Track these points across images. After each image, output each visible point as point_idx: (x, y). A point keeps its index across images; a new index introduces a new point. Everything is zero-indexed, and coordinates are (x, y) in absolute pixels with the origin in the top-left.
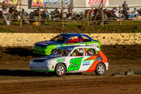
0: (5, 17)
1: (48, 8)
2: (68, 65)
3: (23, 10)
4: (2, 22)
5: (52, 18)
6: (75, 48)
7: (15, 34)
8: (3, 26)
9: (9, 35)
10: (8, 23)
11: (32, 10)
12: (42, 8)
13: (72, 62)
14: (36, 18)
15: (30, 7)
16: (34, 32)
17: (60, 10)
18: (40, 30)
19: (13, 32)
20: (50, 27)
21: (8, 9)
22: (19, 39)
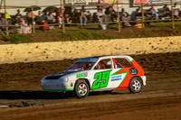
0: (100, 20)
1: (154, 5)
2: (92, 81)
3: (123, 10)
4: (97, 27)
5: (160, 17)
6: (100, 59)
7: (112, 40)
8: (98, 32)
9: (105, 42)
10: (104, 27)
11: (134, 9)
12: (147, 5)
13: (96, 77)
14: (138, 19)
15: (131, 6)
16: (136, 36)
17: (170, 7)
18: (143, 34)
19: (109, 38)
20: (156, 29)
21: (104, 10)
22: (118, 47)
